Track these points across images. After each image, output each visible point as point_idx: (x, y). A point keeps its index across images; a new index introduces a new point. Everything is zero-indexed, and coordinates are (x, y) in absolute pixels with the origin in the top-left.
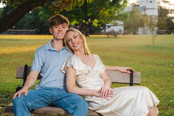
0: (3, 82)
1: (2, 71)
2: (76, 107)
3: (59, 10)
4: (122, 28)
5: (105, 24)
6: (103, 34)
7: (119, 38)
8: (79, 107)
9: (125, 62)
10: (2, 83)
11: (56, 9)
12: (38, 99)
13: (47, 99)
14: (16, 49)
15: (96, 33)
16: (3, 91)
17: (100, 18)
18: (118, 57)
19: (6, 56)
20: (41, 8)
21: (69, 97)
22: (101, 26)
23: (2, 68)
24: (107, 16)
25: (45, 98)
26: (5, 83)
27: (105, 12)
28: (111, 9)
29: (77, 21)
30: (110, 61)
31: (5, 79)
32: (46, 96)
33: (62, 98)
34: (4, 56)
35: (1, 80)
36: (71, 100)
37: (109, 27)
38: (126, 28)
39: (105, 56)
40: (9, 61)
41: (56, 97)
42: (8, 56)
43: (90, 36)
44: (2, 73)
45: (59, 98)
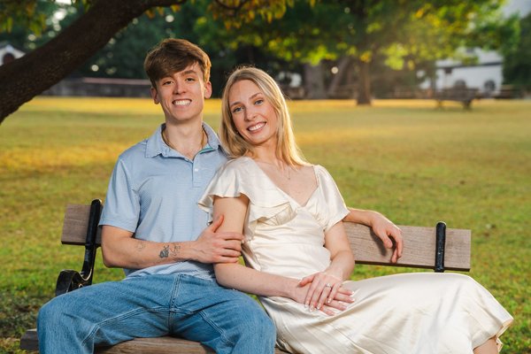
0: (49, 259)
1: (52, 224)
2: (236, 338)
3: (242, 17)
4: (496, 75)
5: (433, 61)
6: (424, 98)
7: (479, 110)
8: (243, 337)
9: (486, 198)
10: (45, 263)
11: (231, 12)
12: (120, 313)
13: (151, 312)
14: (106, 149)
15: (397, 93)
16: (43, 289)
17: (412, 40)
18: (461, 179)
19: (70, 173)
20: (177, 11)
21: (221, 305)
22: (418, 67)
23: (53, 211)
24: (436, 31)
25: (146, 308)
26: (53, 263)
27: (430, 17)
28: (453, 9)
29: (330, 50)
30: (431, 195)
31: (56, 251)
32: (149, 304)
33: (201, 310)
34: (64, 173)
35: (44, 254)
36: (224, 316)
37: (448, 70)
38: (509, 76)
39: (415, 175)
40: (78, 191)
41: (184, 306)
42: (76, 172)
43: (376, 103)
44: (52, 230)
45: (191, 309)
